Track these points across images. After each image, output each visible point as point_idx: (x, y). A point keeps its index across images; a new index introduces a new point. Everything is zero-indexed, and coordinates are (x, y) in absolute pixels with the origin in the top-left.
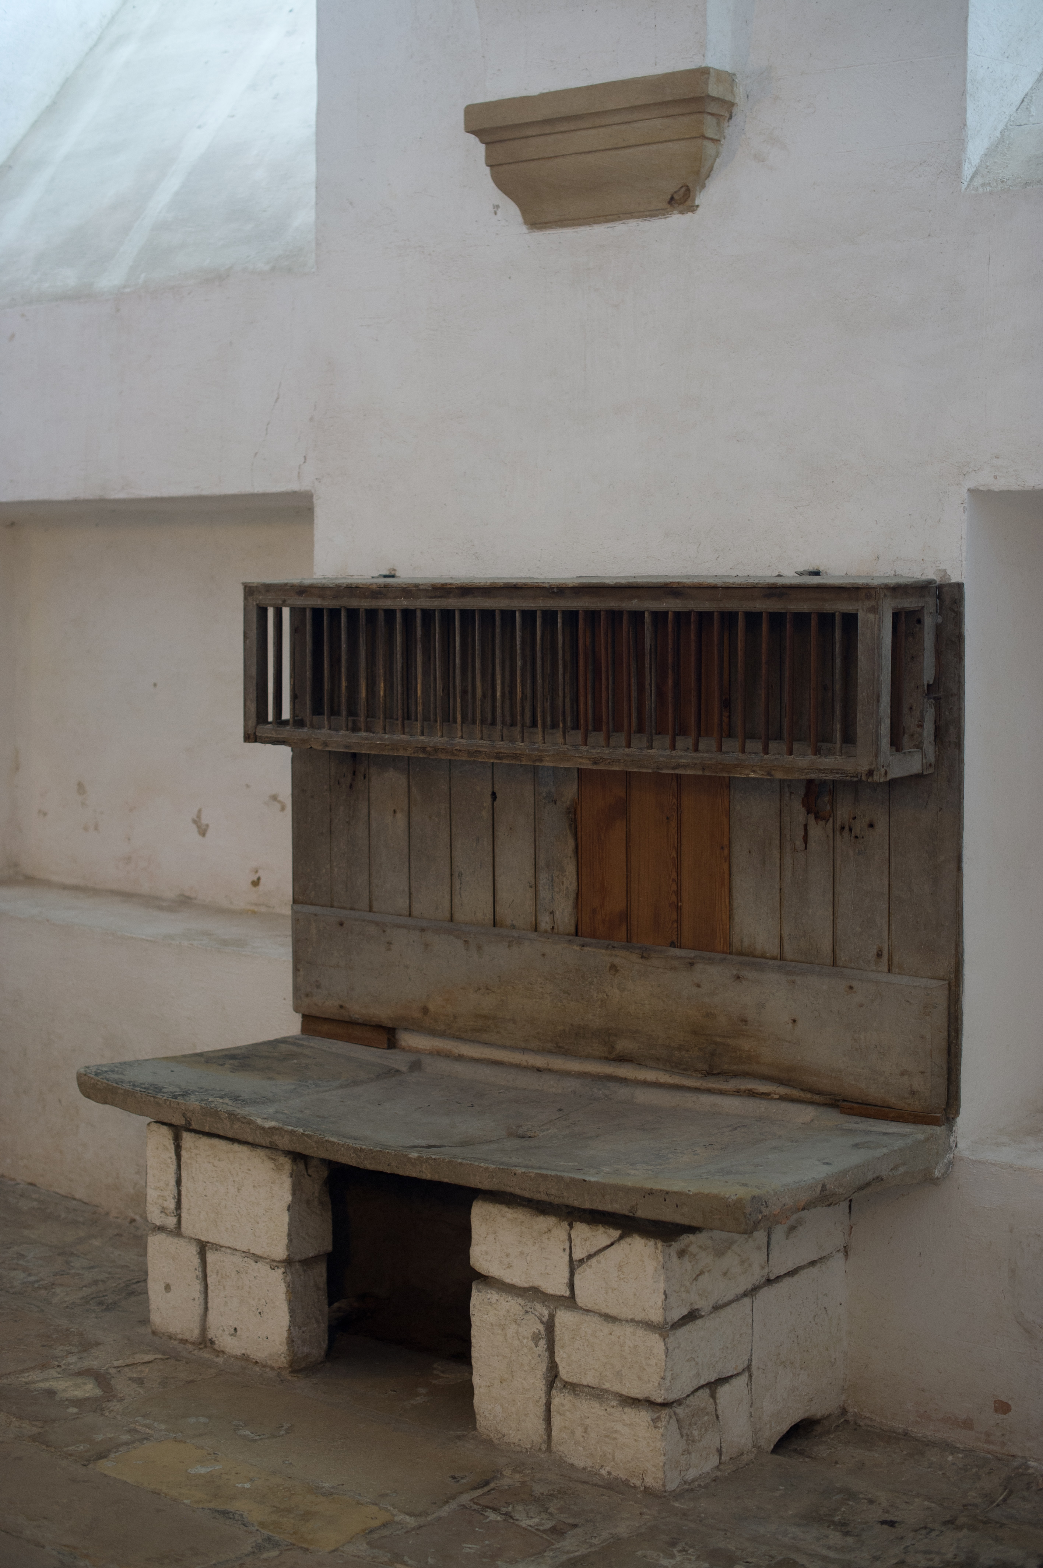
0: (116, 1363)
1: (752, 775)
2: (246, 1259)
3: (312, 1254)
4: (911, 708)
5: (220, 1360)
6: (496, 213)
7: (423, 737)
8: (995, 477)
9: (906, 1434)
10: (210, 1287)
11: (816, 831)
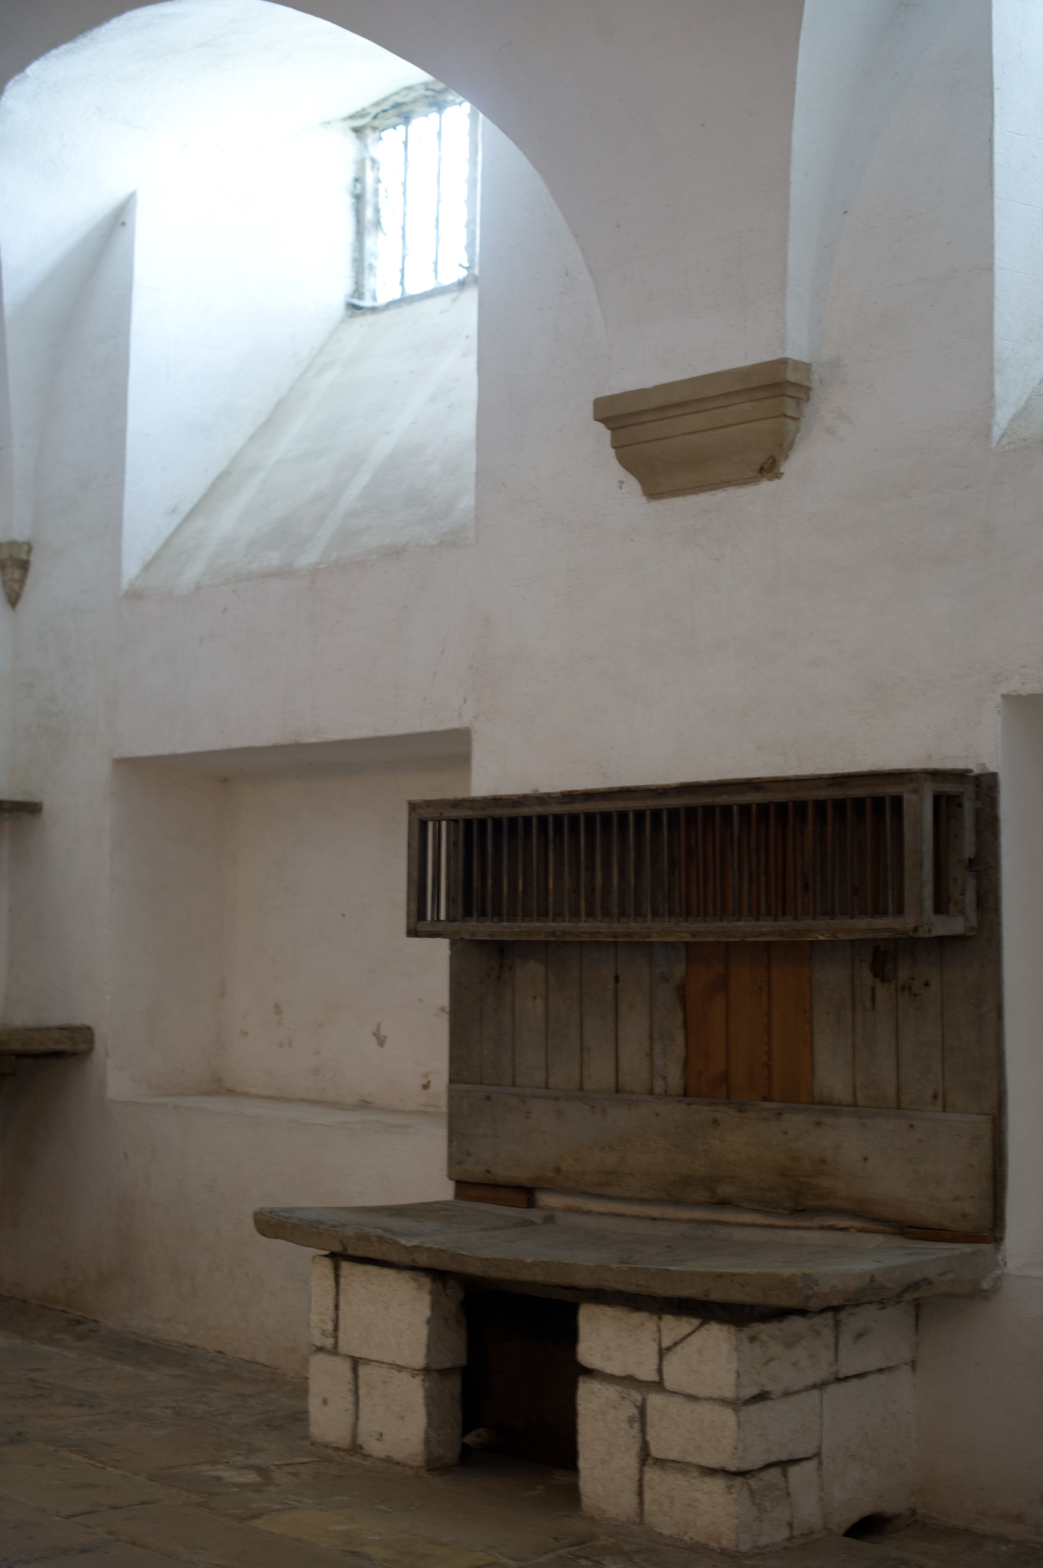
0: (277, 1463)
1: (821, 938)
2: (392, 1370)
3: (448, 1365)
4: (955, 880)
5: (367, 1463)
6: (621, 488)
7: (554, 924)
8: (1023, 684)
9: (967, 1530)
10: (361, 1398)
11: (883, 992)
